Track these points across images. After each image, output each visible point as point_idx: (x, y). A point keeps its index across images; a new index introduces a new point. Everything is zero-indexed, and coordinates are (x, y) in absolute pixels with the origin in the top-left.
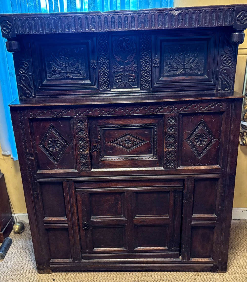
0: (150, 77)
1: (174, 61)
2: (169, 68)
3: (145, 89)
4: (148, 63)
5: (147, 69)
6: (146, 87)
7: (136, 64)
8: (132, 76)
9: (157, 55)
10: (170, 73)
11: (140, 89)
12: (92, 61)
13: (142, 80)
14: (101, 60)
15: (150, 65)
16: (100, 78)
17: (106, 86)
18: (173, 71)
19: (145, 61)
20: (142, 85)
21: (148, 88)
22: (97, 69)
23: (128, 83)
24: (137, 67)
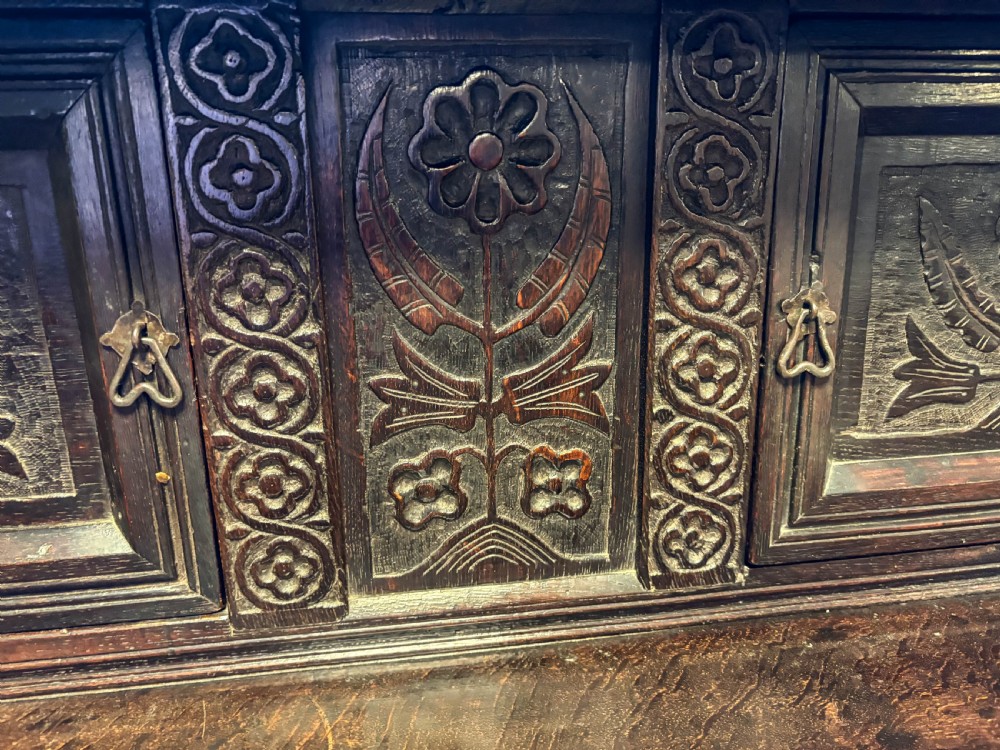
0: (737, 475)
1: (952, 318)
2: (906, 379)
3: (689, 579)
4: (725, 345)
5: (719, 395)
6: (695, 558)
7: (606, 355)
8: (563, 464)
9: (819, 262)
10: (911, 426)
11: (643, 574)
12: (120, 337)
13: (667, 497)
14: (234, 325)
15: (746, 358)
16: (231, 506)
17: (303, 571)
18: (936, 407)
19: (701, 325)
20: (662, 549)
21: (711, 565)
22: (190, 416)
23: (526, 533)
24: (611, 384)
